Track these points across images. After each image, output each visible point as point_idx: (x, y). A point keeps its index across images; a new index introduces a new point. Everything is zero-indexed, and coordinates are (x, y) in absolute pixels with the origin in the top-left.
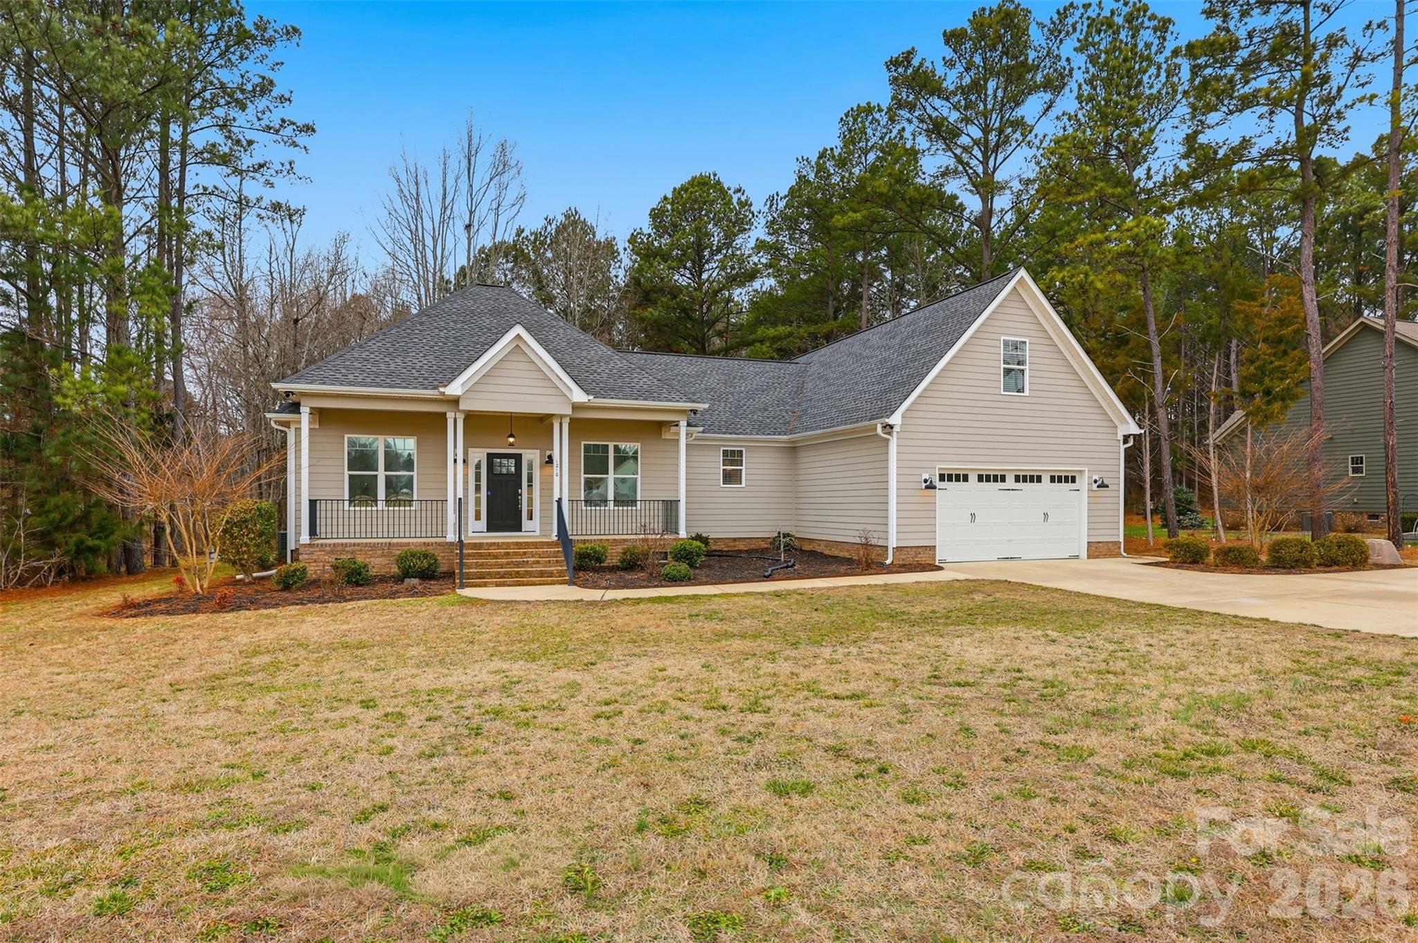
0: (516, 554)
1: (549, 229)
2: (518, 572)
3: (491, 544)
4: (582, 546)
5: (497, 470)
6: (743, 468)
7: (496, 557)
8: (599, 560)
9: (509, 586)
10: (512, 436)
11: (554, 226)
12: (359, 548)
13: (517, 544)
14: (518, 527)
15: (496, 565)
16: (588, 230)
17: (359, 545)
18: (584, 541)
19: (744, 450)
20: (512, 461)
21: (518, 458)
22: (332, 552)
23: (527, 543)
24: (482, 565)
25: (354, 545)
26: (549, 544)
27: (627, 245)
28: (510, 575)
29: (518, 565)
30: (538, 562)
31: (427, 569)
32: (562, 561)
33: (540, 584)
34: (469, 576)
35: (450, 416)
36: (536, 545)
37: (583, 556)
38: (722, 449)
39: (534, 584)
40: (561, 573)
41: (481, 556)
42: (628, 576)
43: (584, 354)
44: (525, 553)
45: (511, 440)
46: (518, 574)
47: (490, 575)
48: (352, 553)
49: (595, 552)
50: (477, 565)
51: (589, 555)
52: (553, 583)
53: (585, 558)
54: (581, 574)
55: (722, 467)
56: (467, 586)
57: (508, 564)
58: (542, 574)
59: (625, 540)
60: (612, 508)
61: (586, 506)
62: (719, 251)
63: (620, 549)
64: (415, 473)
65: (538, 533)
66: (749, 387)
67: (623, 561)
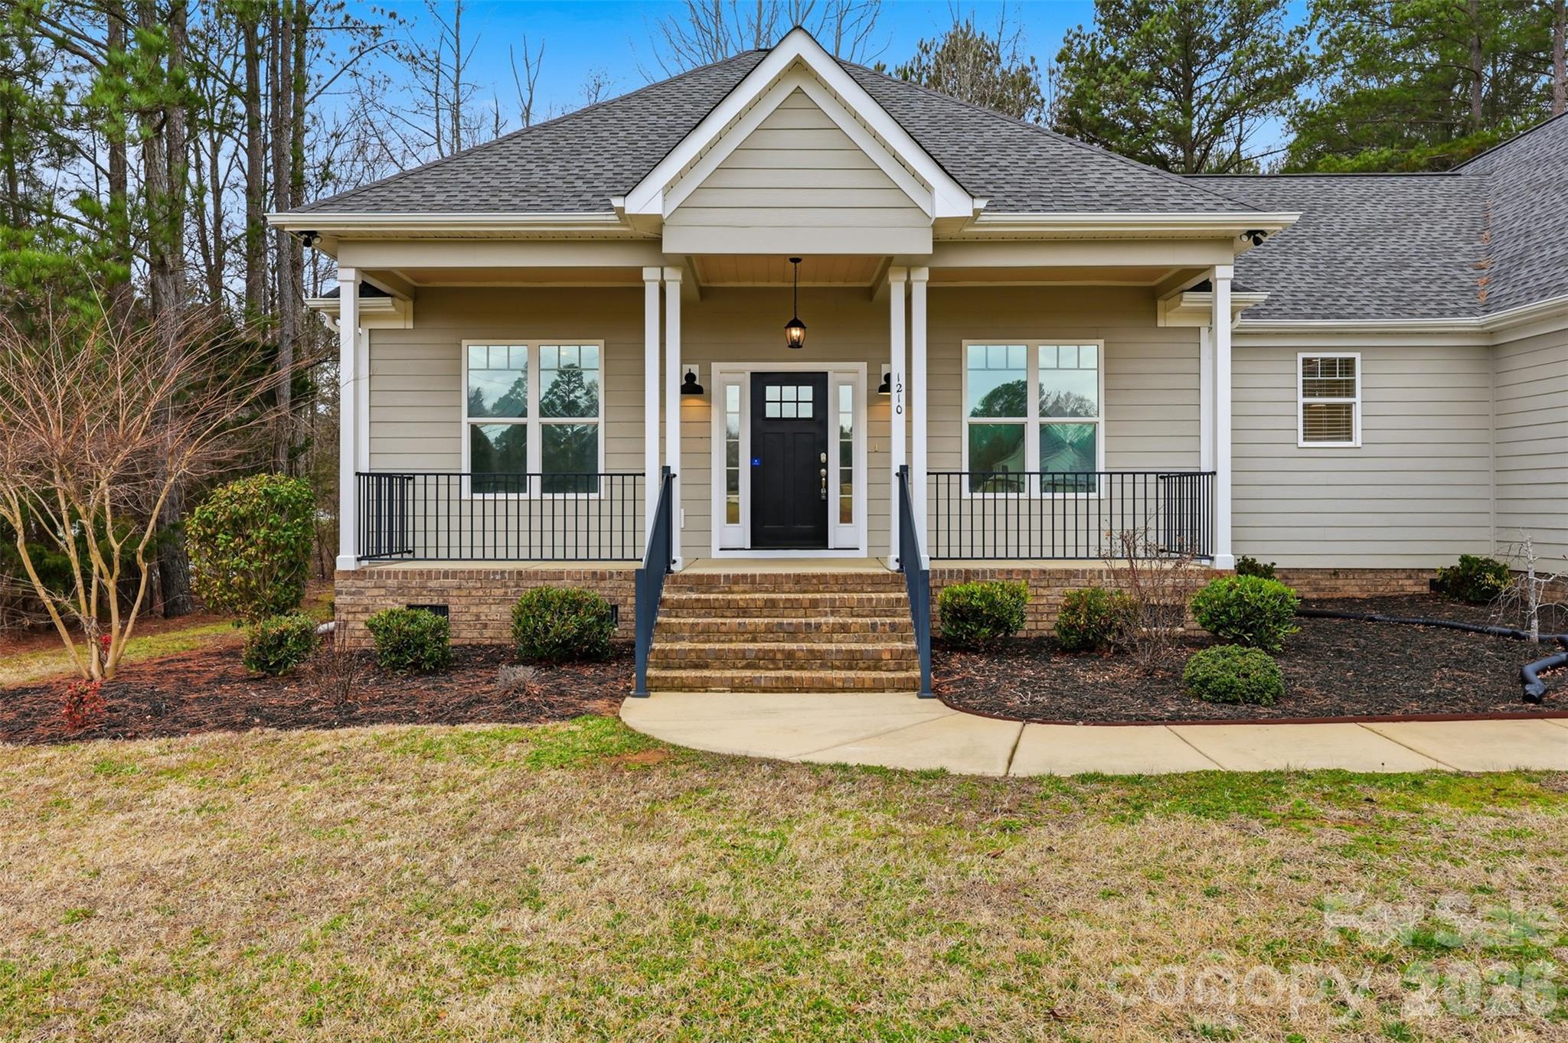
0: (794, 605)
1: (925, 60)
2: (790, 655)
3: (737, 579)
4: (959, 588)
5: (772, 411)
6: (1358, 399)
7: (744, 611)
8: (1001, 624)
9: (764, 690)
10: (796, 323)
11: (932, 54)
12: (455, 582)
13: (798, 579)
14: (818, 539)
15: (741, 632)
16: (988, 56)
17: (454, 574)
18: (967, 576)
19: (1358, 356)
20: (807, 392)
21: (819, 382)
22: (401, 590)
23: (821, 578)
24: (706, 633)
25: (446, 574)
26: (877, 582)
27: (1054, 65)
28: (768, 659)
29: (793, 633)
30: (844, 628)
31: (578, 638)
32: (905, 627)
33: (843, 690)
34: (667, 661)
35: (651, 275)
36: (843, 582)
37: (960, 613)
38: (1301, 356)
39: (828, 688)
40: (901, 660)
41: (709, 608)
42: (1087, 675)
43: (968, 137)
44: (814, 604)
45: (796, 333)
46: (790, 659)
47: (722, 659)
48: (441, 592)
49: (992, 605)
50: (697, 633)
51: (977, 612)
52: (878, 687)
53: (965, 619)
54: (955, 661)
55: (1302, 400)
56: (657, 689)
57: (769, 629)
58: (852, 660)
59: (1070, 574)
60: (1036, 493)
61: (973, 488)
62: (1225, 45)
63: (1056, 595)
64: (600, 420)
65: (863, 553)
66: (1351, 224)
67: (1067, 629)
